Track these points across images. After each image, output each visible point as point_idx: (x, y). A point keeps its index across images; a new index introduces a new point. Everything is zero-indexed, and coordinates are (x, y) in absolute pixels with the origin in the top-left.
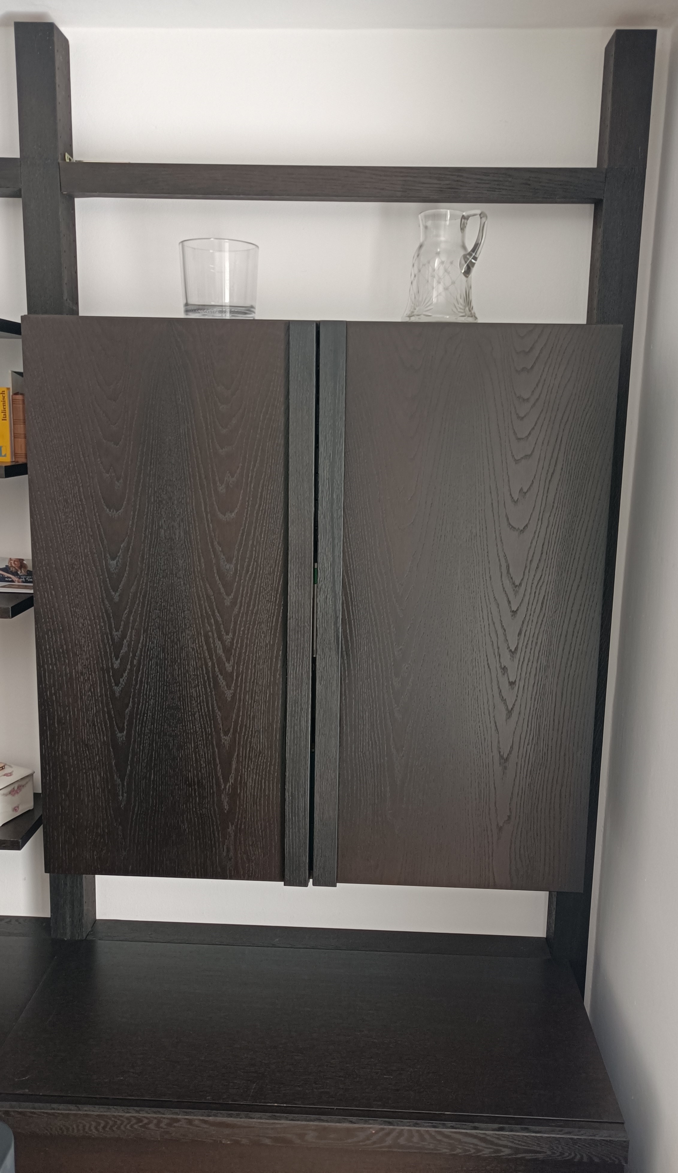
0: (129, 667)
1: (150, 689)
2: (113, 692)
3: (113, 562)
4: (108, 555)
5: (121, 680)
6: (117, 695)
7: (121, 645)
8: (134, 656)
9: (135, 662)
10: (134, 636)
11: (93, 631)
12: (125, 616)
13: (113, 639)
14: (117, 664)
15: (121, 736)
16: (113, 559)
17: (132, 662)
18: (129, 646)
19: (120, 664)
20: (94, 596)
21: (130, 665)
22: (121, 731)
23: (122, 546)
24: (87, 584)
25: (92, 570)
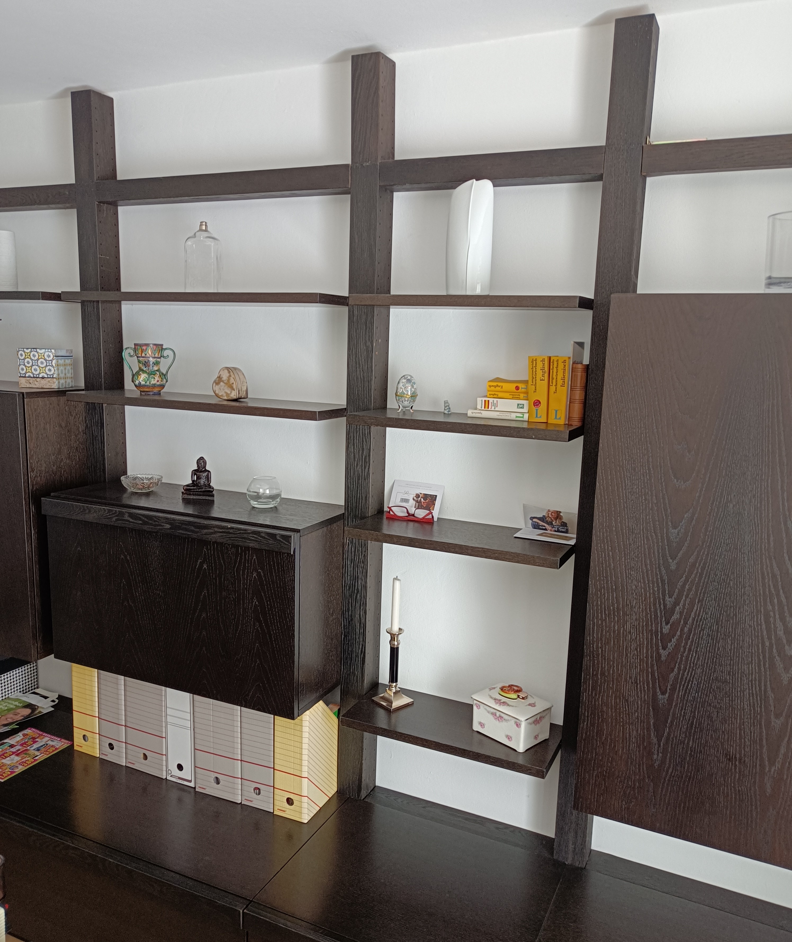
0: (678, 633)
1: (698, 659)
2: (659, 656)
3: (675, 530)
4: (670, 523)
5: (669, 645)
6: (663, 658)
7: (672, 612)
8: (686, 623)
9: (686, 630)
10: (688, 604)
11: (646, 595)
12: (680, 584)
13: (665, 605)
14: (666, 629)
15: (662, 699)
16: (675, 527)
17: (682, 630)
18: (681, 613)
19: (670, 629)
20: (651, 561)
21: (680, 632)
22: (663, 693)
23: (686, 516)
24: (645, 549)
25: (652, 536)
